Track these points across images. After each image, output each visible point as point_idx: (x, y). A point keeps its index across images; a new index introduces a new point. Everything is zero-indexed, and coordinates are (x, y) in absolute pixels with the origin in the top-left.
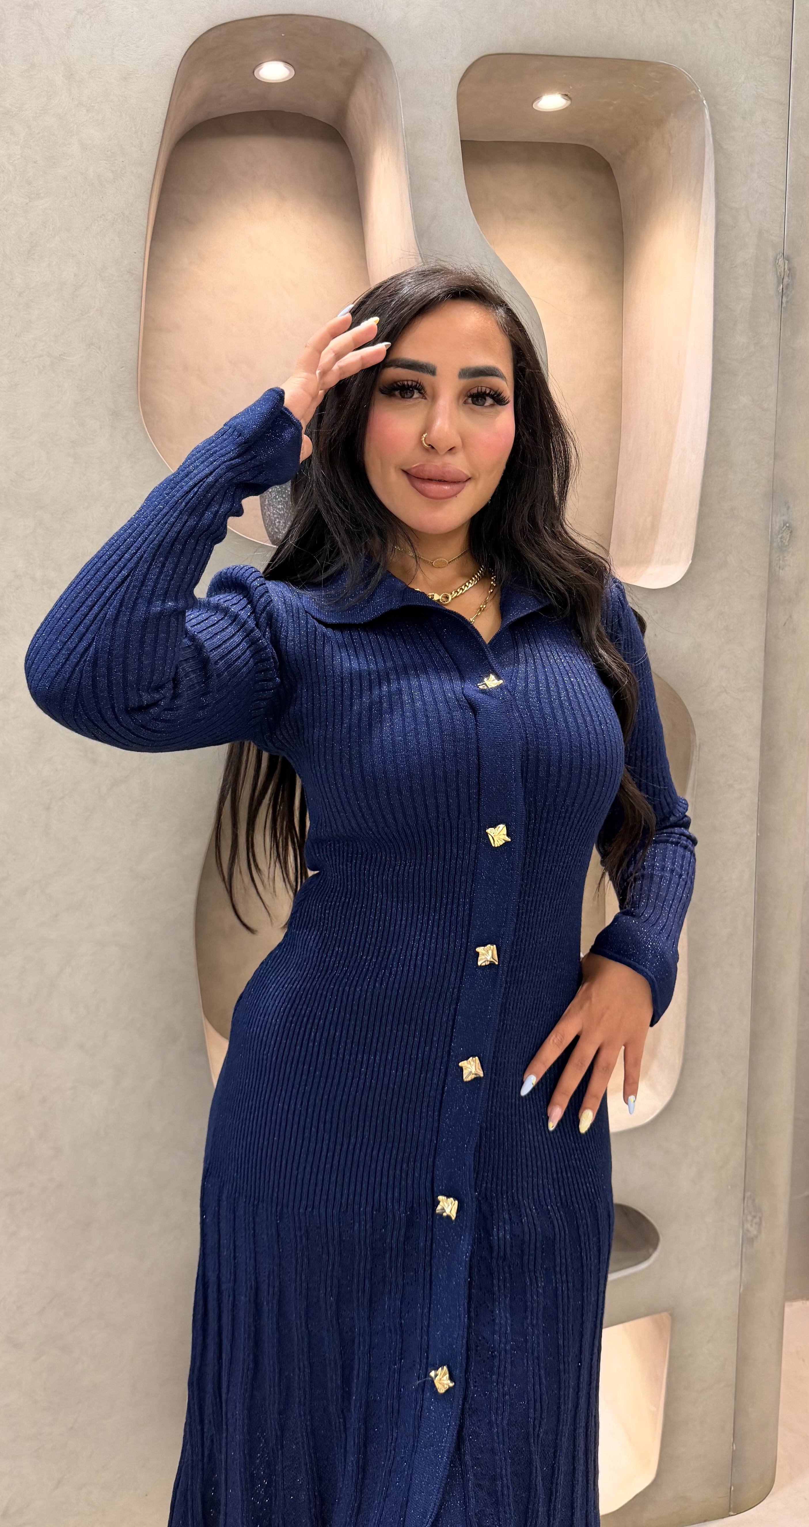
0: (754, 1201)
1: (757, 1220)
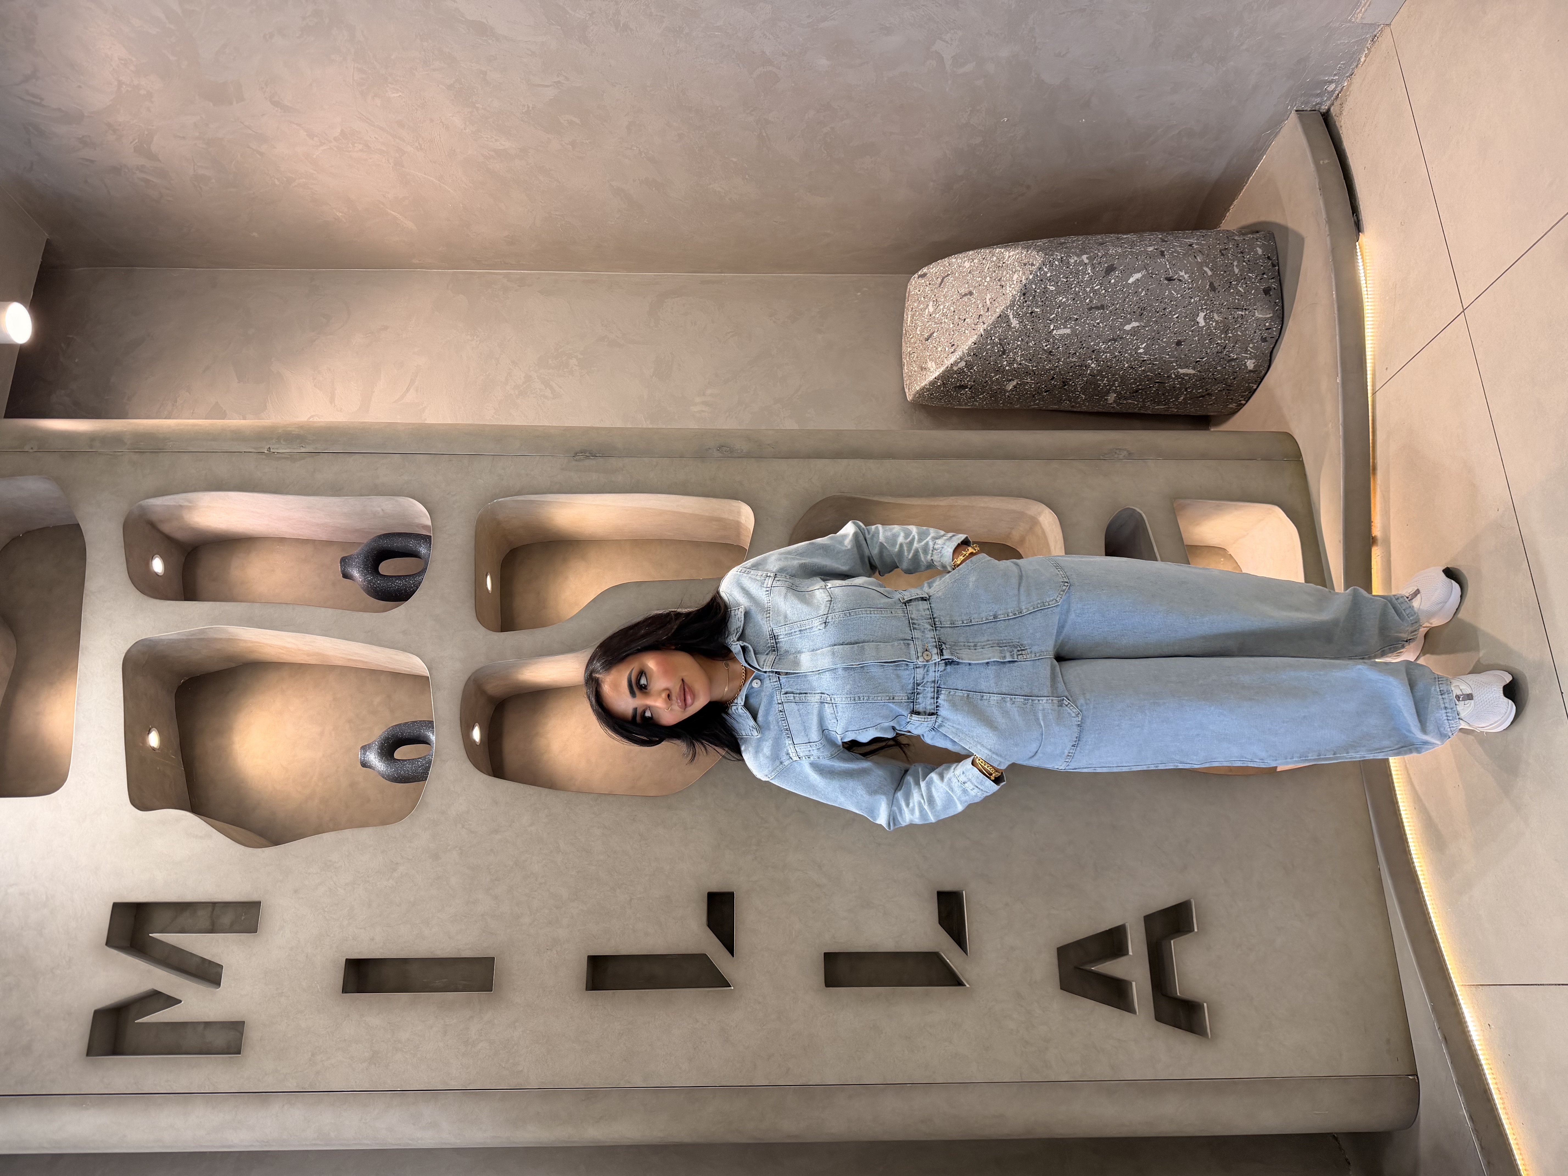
0: (1106, 454)
1: (1118, 452)
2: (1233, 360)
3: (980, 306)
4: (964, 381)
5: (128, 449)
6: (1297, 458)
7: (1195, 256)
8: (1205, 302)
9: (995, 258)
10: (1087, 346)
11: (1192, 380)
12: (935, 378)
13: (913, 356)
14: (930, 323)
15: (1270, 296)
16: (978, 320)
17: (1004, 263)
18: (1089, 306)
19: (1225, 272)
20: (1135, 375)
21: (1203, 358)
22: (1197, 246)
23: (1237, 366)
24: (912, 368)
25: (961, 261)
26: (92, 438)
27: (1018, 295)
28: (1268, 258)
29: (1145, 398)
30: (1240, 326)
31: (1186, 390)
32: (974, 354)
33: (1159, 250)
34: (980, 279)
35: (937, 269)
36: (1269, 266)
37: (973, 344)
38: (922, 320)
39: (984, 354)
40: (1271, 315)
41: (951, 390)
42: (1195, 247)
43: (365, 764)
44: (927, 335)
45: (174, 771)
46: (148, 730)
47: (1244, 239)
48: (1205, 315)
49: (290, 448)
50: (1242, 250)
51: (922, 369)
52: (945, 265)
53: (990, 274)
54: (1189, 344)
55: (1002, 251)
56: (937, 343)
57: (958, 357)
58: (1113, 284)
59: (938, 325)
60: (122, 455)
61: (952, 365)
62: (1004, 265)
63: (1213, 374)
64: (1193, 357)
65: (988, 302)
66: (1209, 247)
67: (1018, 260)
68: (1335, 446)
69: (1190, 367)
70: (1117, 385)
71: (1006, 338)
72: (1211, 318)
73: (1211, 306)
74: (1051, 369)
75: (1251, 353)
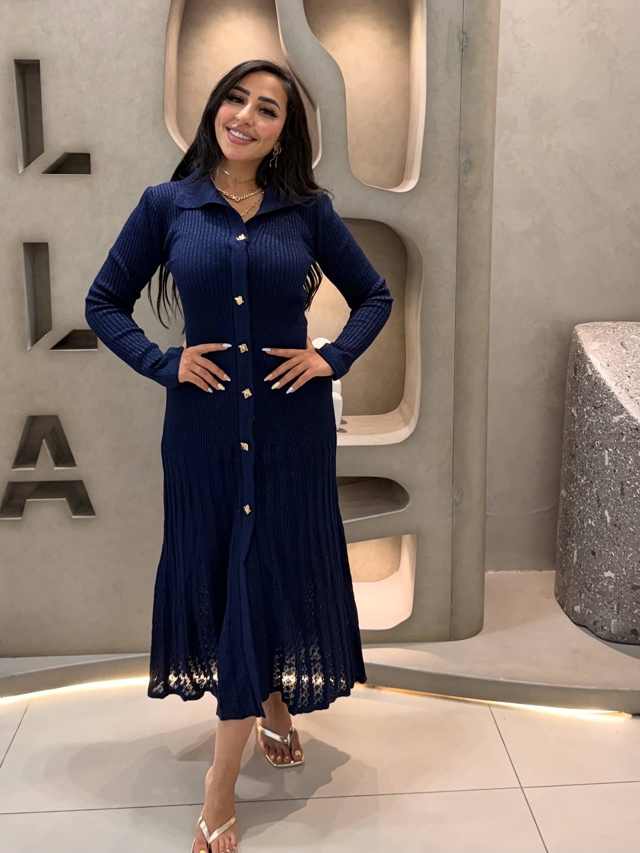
2: (581, 595)
6: (454, 635)
8: (622, 579)
10: (595, 477)
12: (583, 349)
15: (630, 634)
16: (625, 388)
18: (624, 483)
21: (583, 571)
23: (577, 598)
24: (600, 330)
30: (606, 605)
32: (596, 382)
37: (604, 382)
39: (596, 391)
40: (614, 632)
41: (575, 362)
44: (627, 344)
48: (612, 578)
51: (596, 338)
54: (592, 562)
57: (596, 368)
59: (632, 354)
61: (591, 363)
63: (573, 578)
65: (638, 398)
71: (605, 411)
72: (609, 582)
73: (619, 584)
74: (582, 446)
75: (585, 611)
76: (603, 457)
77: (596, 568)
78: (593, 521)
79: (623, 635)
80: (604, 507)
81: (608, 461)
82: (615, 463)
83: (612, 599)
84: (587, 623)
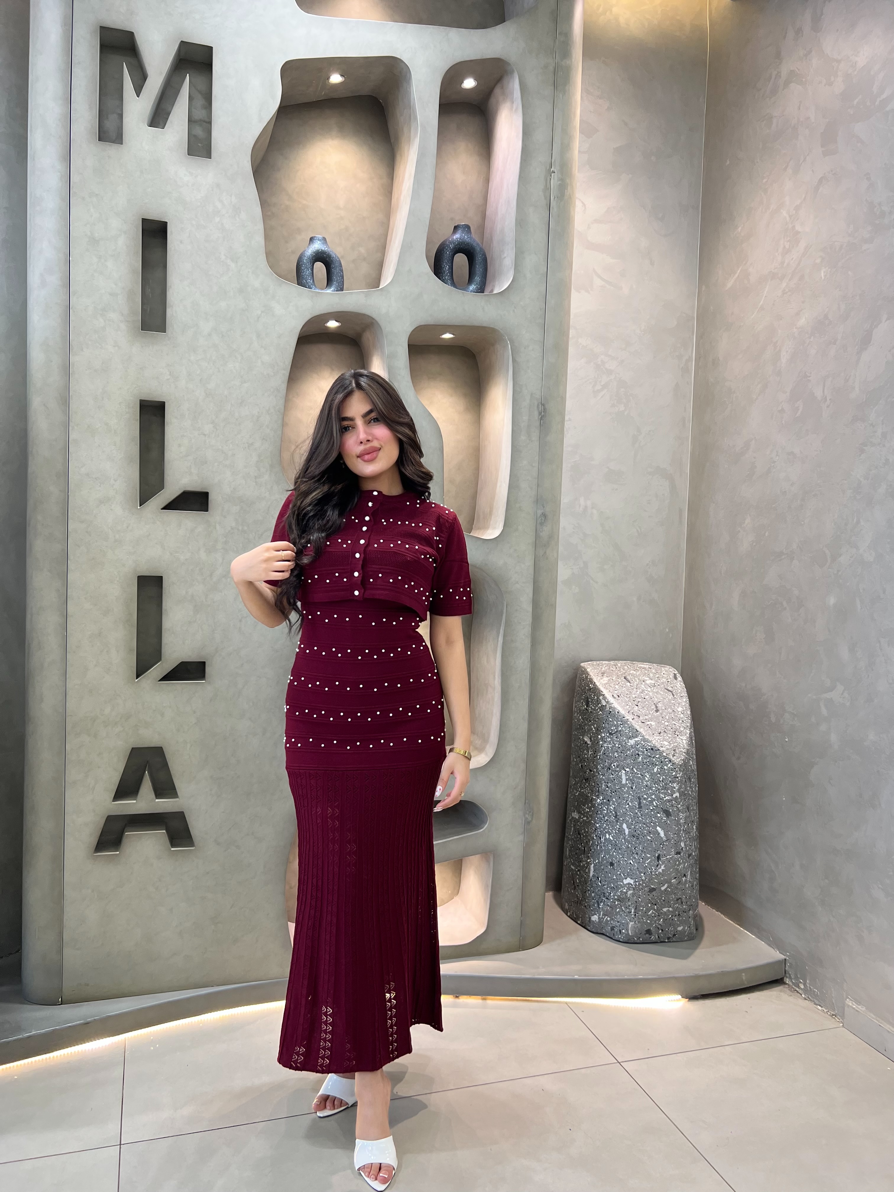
0: (530, 805)
1: (532, 814)
2: (599, 905)
3: (647, 717)
4: (592, 704)
5: (557, 62)
6: (522, 946)
7: (675, 878)
8: (641, 884)
9: (682, 729)
10: (612, 796)
11: (585, 874)
12: (595, 683)
13: (614, 667)
14: (638, 681)
15: (645, 934)
16: (635, 715)
17: (678, 735)
18: (641, 798)
19: (664, 901)
20: (591, 832)
21: (600, 883)
22: (684, 880)
23: (594, 908)
24: (604, 666)
25: (684, 705)
26: (567, 35)
27: (652, 745)
28: (674, 935)
29: (574, 840)
30: (623, 910)
31: (578, 871)
32: (610, 712)
33: (681, 851)
34: (667, 718)
35: (679, 688)
36: (668, 935)
37: (618, 711)
38: (641, 675)
39: (610, 719)
40: (630, 934)
41: (586, 695)
42: (684, 879)
43: (312, 240)
44: (629, 678)
45: (311, 94)
46: (343, 75)
47: (690, 917)
48: (631, 884)
49: (554, 188)
50: (681, 915)
51: (603, 674)
52: (682, 693)
53: (671, 725)
54: (611, 872)
55: (688, 735)
56: (621, 685)
57: (609, 700)
58: (656, 816)
59: (635, 686)
60: (553, 58)
61: (604, 695)
62: (676, 735)
63: (589, 890)
64: (601, 875)
65: (648, 723)
66: (683, 889)
67: (678, 746)
68: (528, 973)
69: (595, 873)
70: (584, 819)
71: (620, 735)
72: (629, 889)
73: (638, 889)
74: (597, 769)
75: (604, 919)
76: (621, 777)
77: (615, 877)
78: (611, 836)
79: (639, 936)
80: (622, 821)
81: (625, 779)
82: (632, 781)
83: (630, 903)
84: (604, 931)
